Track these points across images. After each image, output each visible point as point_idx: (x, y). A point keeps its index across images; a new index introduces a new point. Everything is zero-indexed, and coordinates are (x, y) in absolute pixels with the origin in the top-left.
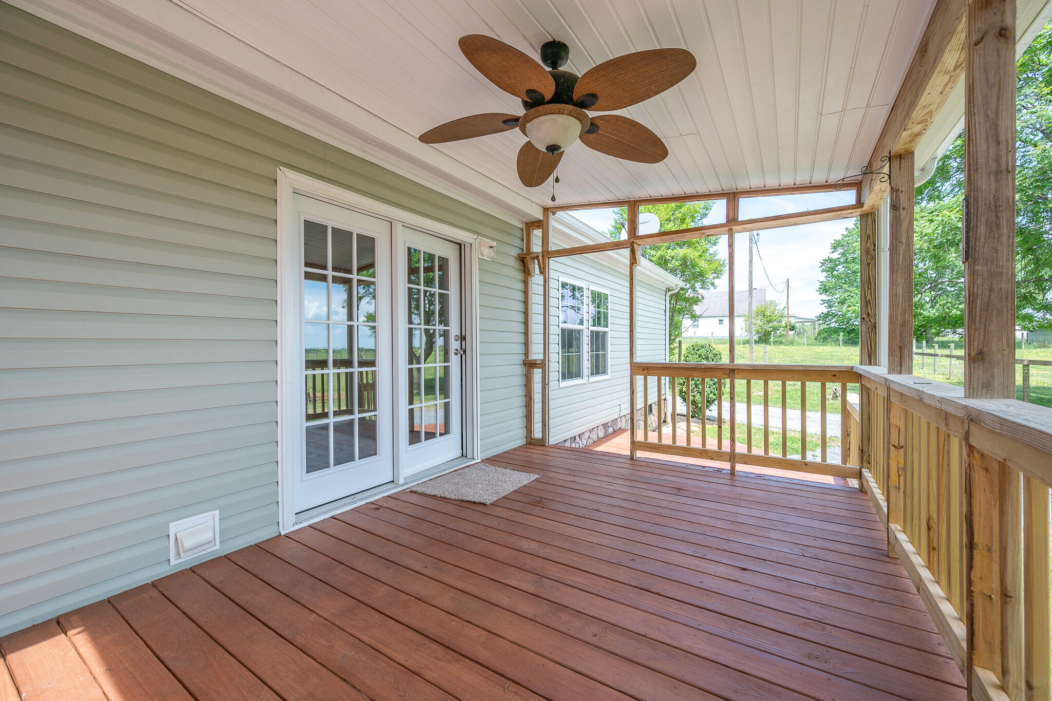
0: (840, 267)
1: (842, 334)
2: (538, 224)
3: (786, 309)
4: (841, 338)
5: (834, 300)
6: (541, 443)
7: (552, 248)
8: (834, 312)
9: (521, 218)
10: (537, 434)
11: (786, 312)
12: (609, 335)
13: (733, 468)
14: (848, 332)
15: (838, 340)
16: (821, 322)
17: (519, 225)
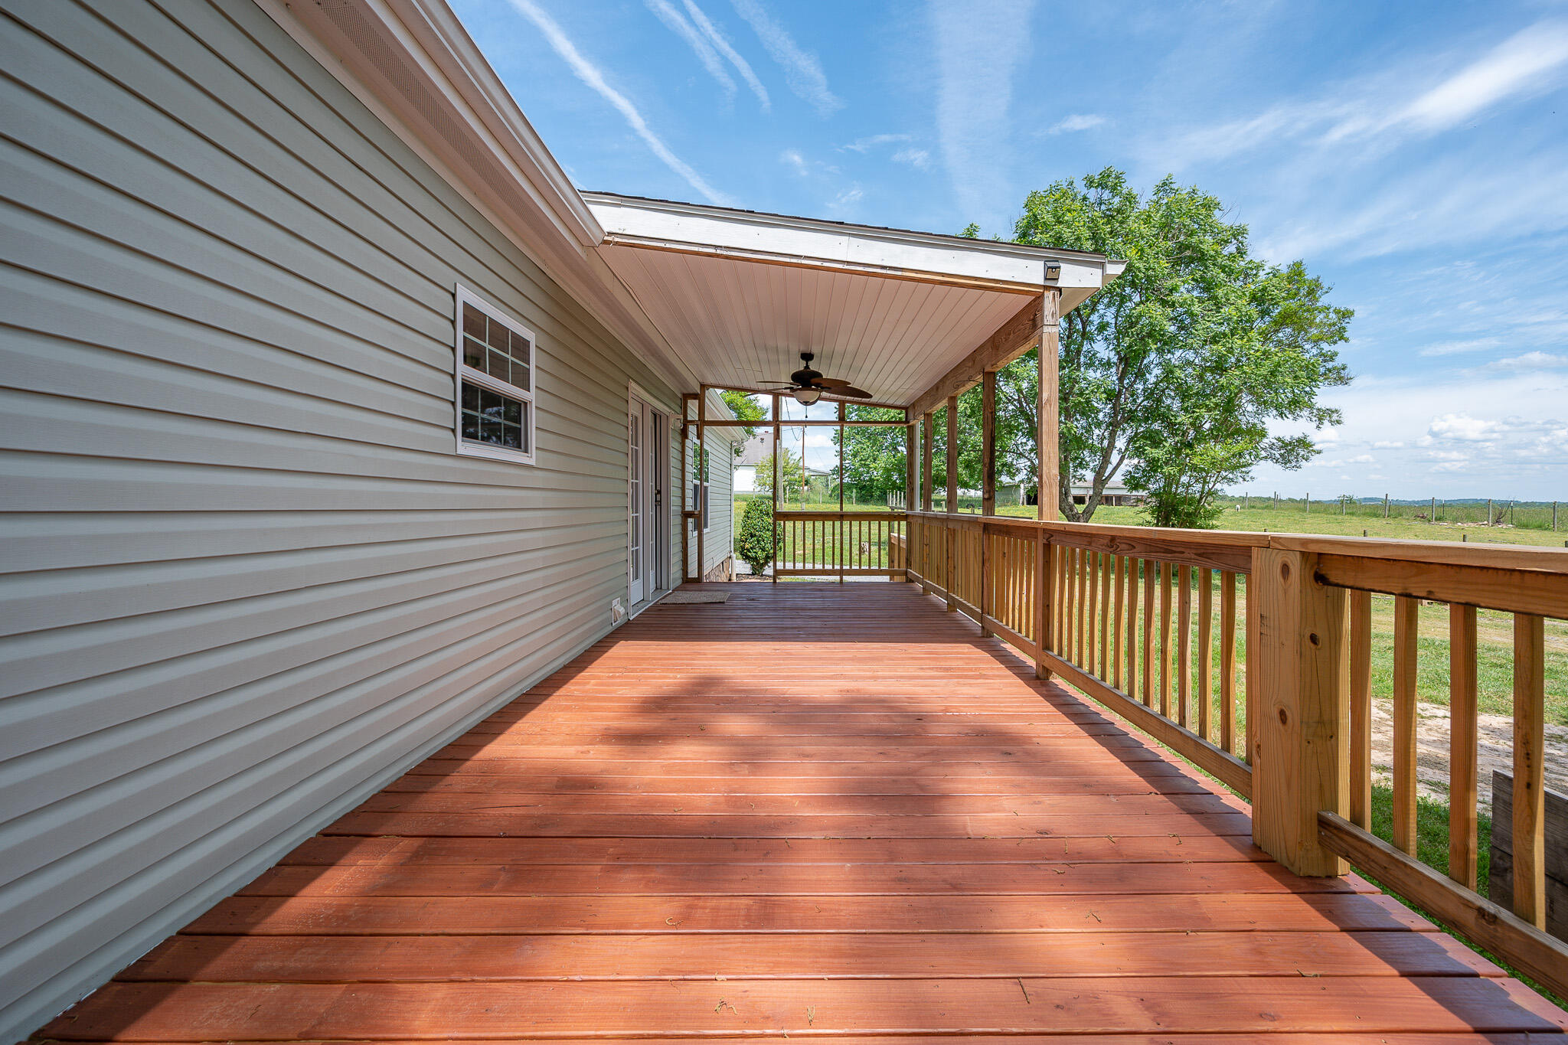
0: (853, 415)
1: (854, 490)
2: (695, 396)
3: (802, 460)
4: (854, 495)
5: (848, 452)
6: (698, 580)
7: (708, 417)
8: (847, 465)
9: (682, 389)
10: (693, 573)
11: (801, 464)
12: (709, 488)
13: (841, 579)
14: (860, 489)
15: (851, 497)
16: (835, 476)
17: (680, 395)
